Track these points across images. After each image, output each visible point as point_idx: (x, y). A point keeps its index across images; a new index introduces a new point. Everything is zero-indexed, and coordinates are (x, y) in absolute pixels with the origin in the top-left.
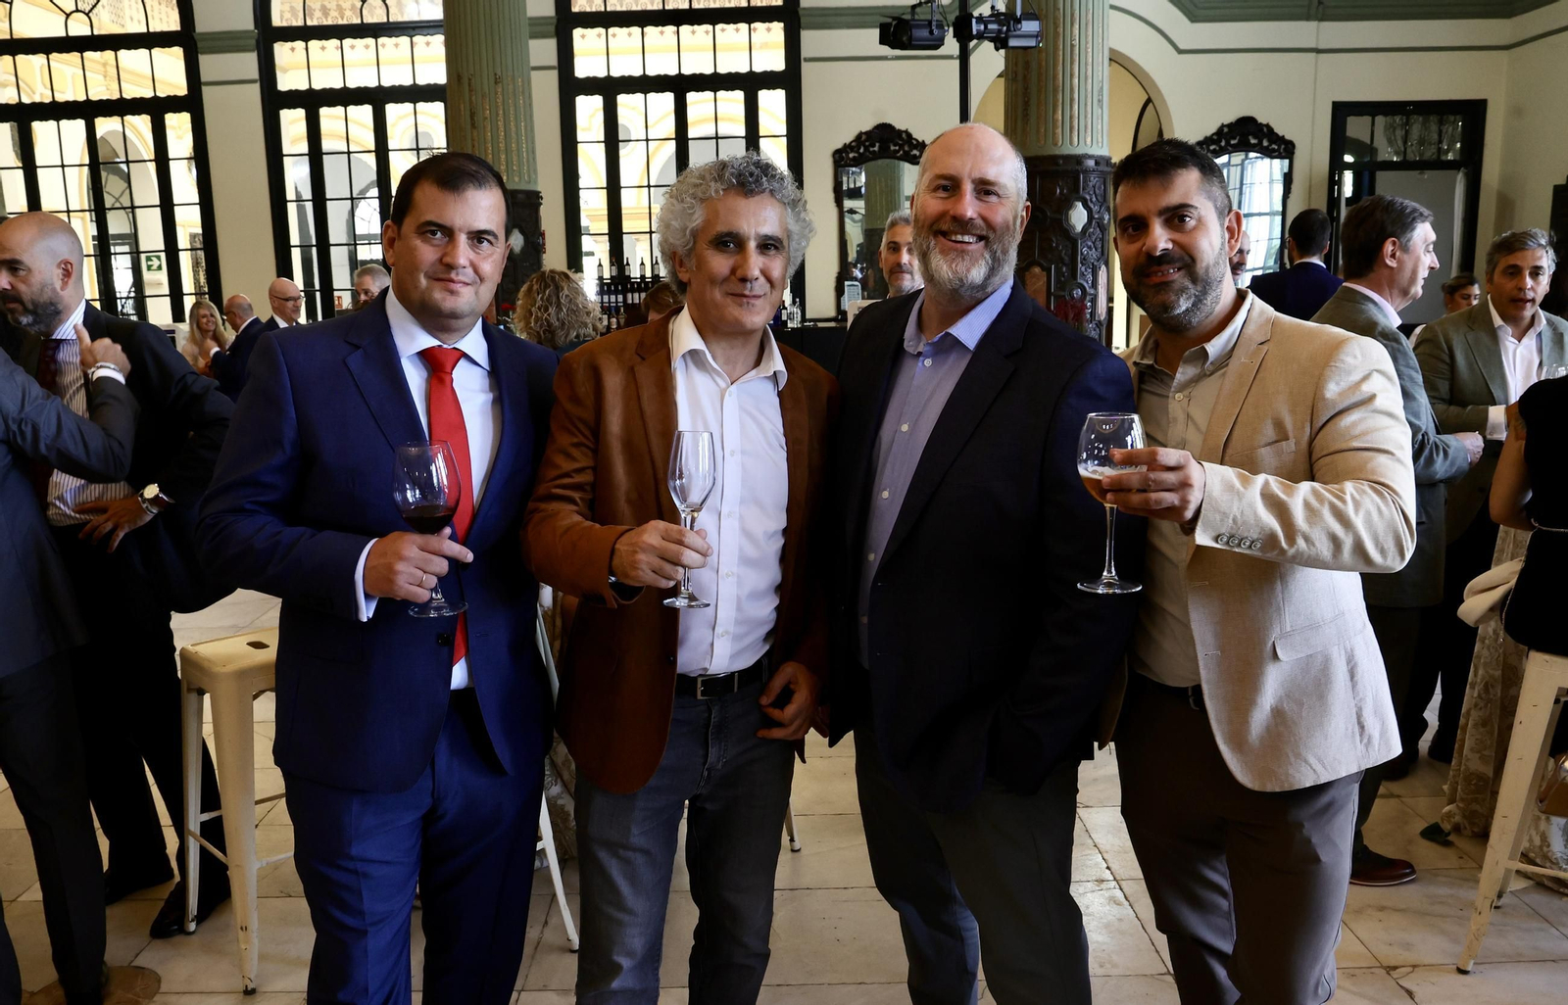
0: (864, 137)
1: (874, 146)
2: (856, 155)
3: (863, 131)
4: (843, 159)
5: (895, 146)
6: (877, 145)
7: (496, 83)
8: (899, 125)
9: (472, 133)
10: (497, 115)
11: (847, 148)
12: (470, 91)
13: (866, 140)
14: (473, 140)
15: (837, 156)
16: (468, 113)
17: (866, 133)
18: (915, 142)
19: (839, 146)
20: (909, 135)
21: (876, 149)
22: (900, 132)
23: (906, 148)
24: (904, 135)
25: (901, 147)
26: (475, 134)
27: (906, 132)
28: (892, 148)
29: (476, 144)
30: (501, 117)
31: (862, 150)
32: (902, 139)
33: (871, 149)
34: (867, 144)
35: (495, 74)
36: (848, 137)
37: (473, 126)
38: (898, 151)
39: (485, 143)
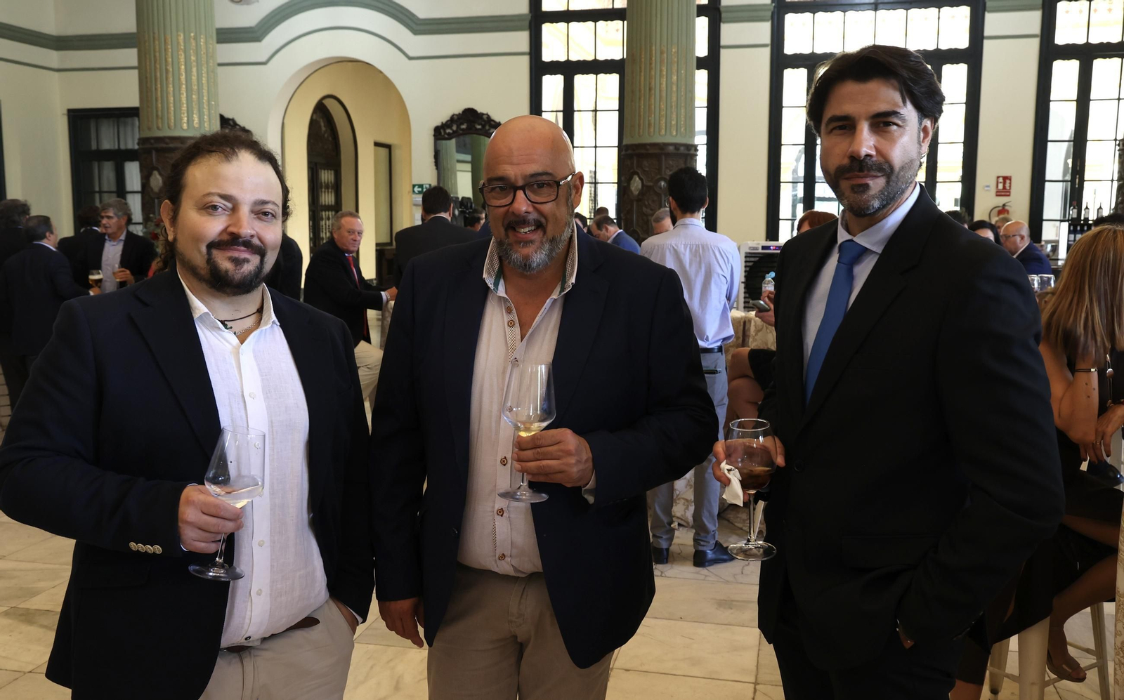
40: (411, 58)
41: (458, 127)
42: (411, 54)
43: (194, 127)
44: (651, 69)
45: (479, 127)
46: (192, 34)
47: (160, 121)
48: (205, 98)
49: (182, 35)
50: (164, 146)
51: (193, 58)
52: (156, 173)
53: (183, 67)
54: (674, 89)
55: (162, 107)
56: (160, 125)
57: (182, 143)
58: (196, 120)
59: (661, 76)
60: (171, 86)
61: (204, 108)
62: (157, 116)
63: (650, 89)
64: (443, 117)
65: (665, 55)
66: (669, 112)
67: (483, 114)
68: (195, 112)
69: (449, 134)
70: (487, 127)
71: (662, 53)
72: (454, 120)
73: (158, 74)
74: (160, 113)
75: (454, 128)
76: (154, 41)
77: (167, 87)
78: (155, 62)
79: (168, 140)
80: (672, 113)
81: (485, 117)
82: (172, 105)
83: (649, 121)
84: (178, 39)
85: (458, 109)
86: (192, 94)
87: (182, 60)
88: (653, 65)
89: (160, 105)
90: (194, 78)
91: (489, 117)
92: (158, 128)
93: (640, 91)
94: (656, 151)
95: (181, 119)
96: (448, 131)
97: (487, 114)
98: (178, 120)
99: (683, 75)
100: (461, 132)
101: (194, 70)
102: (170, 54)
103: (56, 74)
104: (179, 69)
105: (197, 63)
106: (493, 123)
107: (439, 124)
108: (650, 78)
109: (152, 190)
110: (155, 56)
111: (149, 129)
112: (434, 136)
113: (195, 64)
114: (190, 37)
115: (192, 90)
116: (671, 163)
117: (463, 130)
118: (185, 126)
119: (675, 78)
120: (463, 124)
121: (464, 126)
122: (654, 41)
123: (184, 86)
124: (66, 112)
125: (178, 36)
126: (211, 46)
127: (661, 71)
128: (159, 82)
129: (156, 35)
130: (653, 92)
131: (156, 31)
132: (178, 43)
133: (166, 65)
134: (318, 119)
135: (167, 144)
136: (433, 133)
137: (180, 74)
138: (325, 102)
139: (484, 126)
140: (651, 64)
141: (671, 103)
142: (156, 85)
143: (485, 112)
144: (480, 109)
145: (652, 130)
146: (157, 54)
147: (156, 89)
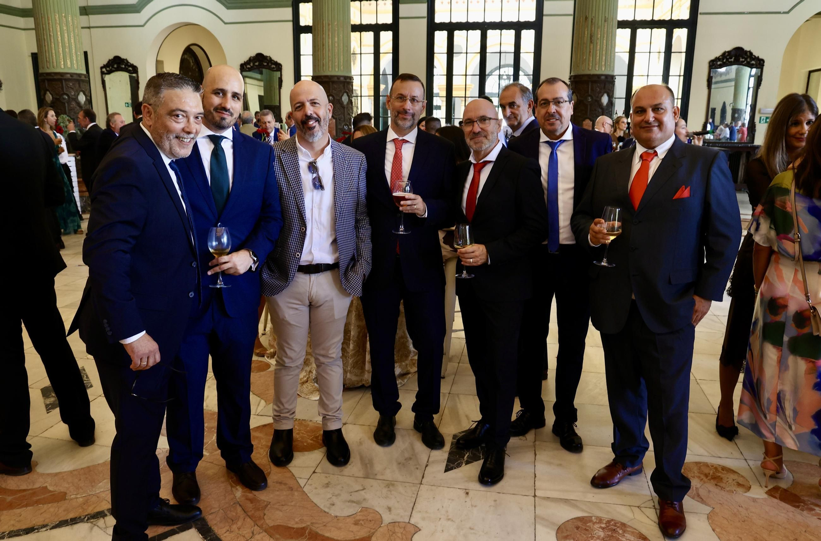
0: (727, 54)
1: (731, 58)
2: (721, 63)
3: (727, 50)
4: (714, 64)
5: (742, 58)
6: (733, 58)
7: (605, 21)
8: (746, 48)
9: (590, 45)
10: (604, 37)
11: (717, 59)
12: (592, 25)
13: (728, 56)
14: (590, 49)
15: (711, 63)
16: (589, 36)
17: (728, 52)
18: (754, 57)
19: (713, 58)
20: (751, 53)
21: (732, 60)
22: (746, 52)
23: (748, 60)
24: (748, 54)
25: (746, 59)
26: (592, 46)
27: (750, 52)
28: (741, 60)
29: (592, 51)
30: (605, 38)
31: (725, 61)
32: (747, 55)
33: (730, 60)
34: (728, 57)
35: (605, 17)
36: (718, 53)
37: (591, 42)
38: (744, 62)
39: (596, 51)
40: (226, 23)
41: (254, 64)
42: (226, 21)
43: (68, 67)
44: (323, 34)
45: (266, 64)
46: (63, 15)
47: (48, 63)
48: (73, 51)
49: (57, 15)
50: (51, 77)
51: (65, 28)
52: (48, 93)
53: (59, 33)
54: (336, 45)
55: (49, 55)
56: (48, 66)
57: (62, 76)
58: (69, 63)
59: (329, 38)
60: (53, 44)
61: (73, 56)
62: (46, 60)
63: (323, 45)
64: (245, 58)
65: (331, 26)
66: (333, 58)
67: (267, 57)
68: (68, 58)
69: (248, 68)
70: (270, 64)
71: (329, 25)
72: (251, 60)
73: (45, 37)
74: (48, 59)
75: (252, 65)
76: (42, 19)
77: (51, 44)
78: (43, 30)
79: (53, 75)
80: (335, 58)
81: (268, 58)
82: (54, 55)
83: (323, 63)
84: (55, 17)
85: (253, 54)
86: (65, 48)
87: (58, 29)
88: (324, 32)
89: (47, 55)
90: (66, 40)
91: (270, 58)
92: (47, 67)
93: (318, 46)
94: (327, 80)
95: (60, 63)
96: (248, 66)
97: (270, 57)
98: (58, 63)
99: (341, 38)
100: (255, 67)
101: (66, 35)
102: (51, 26)
103: (23, 31)
104: (57, 34)
105: (67, 30)
106: (273, 62)
107: (243, 62)
108: (323, 39)
109: (47, 102)
110: (43, 27)
111: (43, 68)
112: (240, 69)
113: (66, 31)
114: (62, 16)
115: (65, 46)
116: (335, 86)
117: (256, 66)
118: (62, 66)
119: (336, 39)
120: (256, 62)
121: (257, 64)
122: (324, 19)
123: (60, 44)
124: (30, 55)
125: (55, 15)
126: (75, 21)
127: (329, 35)
128: (46, 42)
129: (43, 15)
130: (325, 47)
131: (42, 12)
132: (56, 20)
133: (50, 32)
134: (188, 58)
135: (53, 76)
136: (239, 67)
137: (57, 37)
138: (192, 47)
139: (268, 64)
140: (323, 31)
141: (335, 53)
142: (45, 43)
143: (268, 55)
144: (266, 54)
145: (324, 68)
146: (44, 26)
147: (45, 46)
